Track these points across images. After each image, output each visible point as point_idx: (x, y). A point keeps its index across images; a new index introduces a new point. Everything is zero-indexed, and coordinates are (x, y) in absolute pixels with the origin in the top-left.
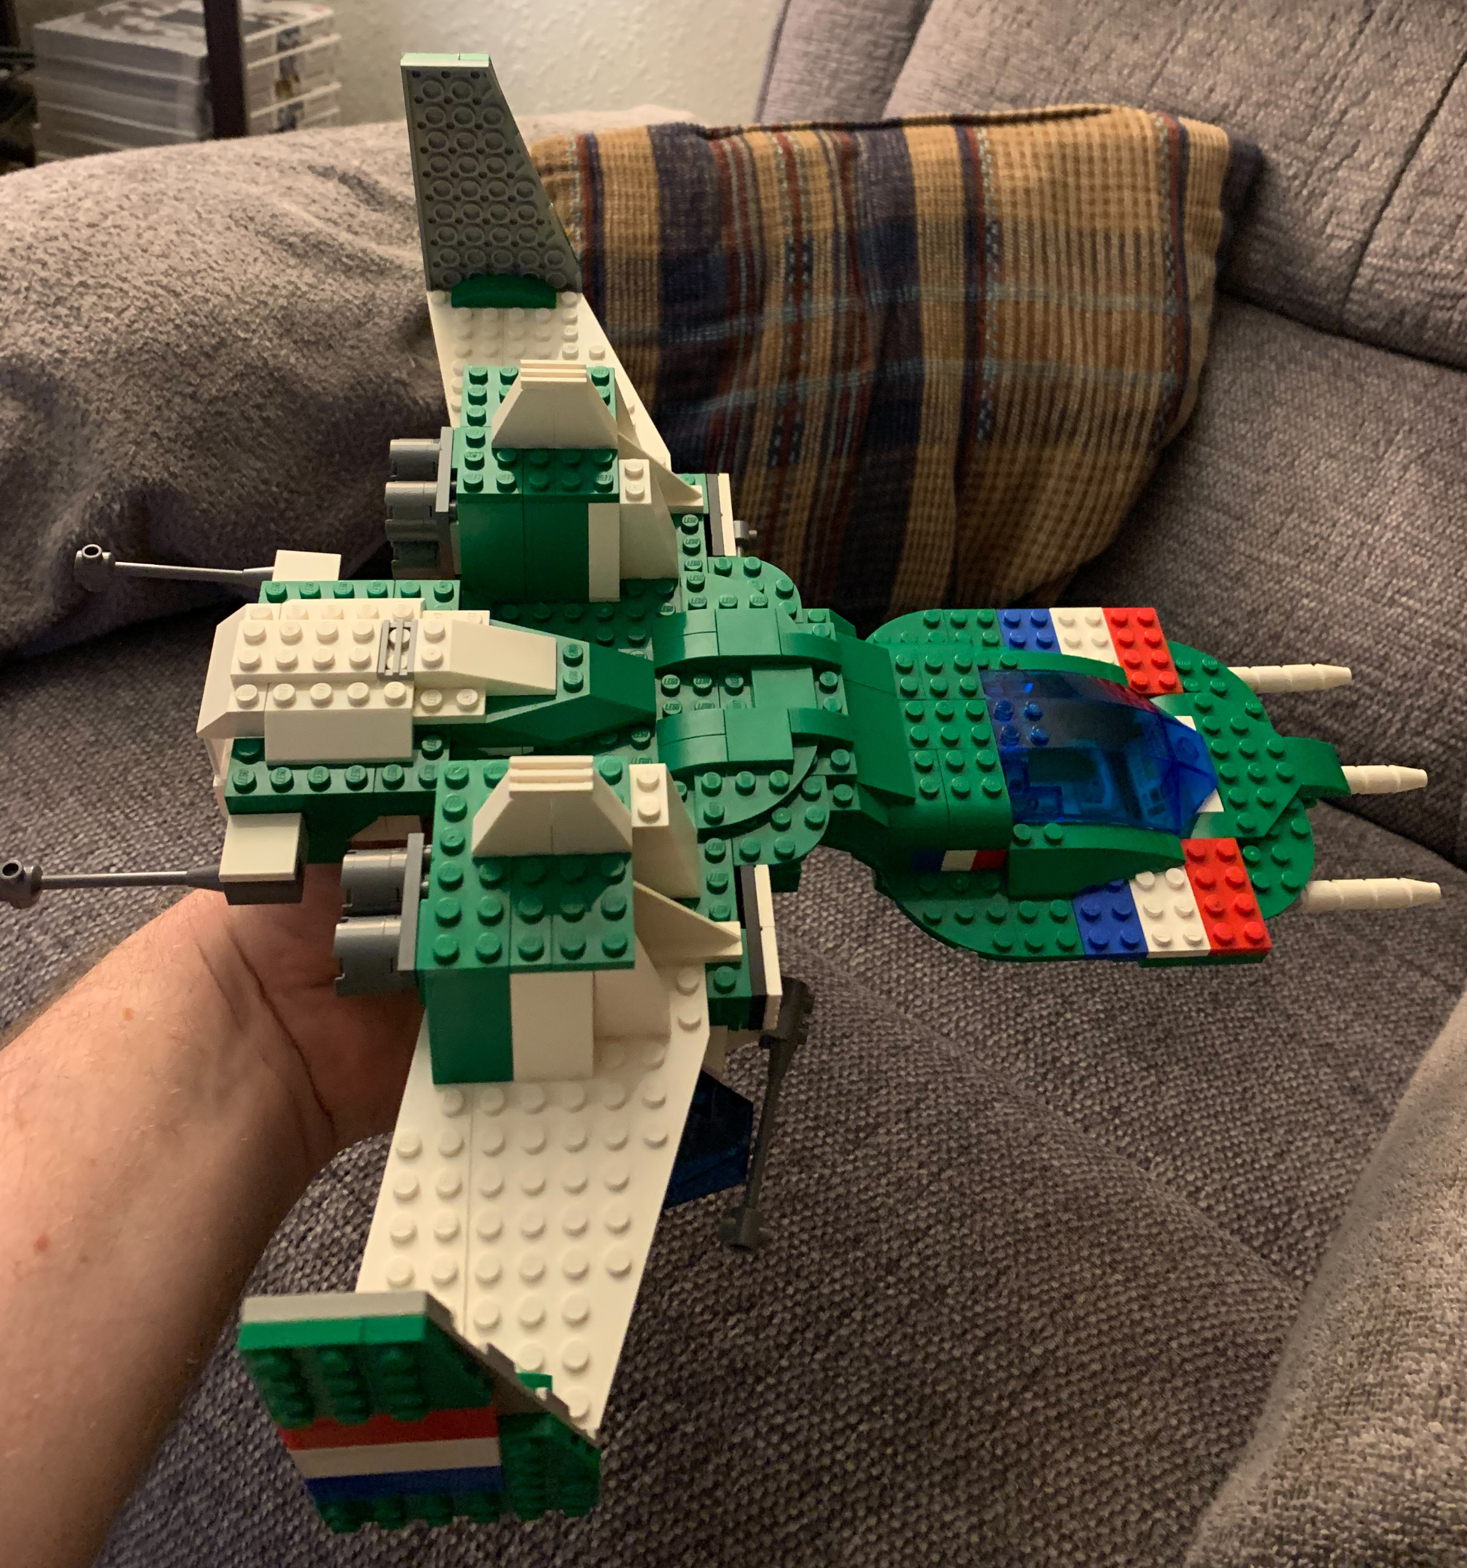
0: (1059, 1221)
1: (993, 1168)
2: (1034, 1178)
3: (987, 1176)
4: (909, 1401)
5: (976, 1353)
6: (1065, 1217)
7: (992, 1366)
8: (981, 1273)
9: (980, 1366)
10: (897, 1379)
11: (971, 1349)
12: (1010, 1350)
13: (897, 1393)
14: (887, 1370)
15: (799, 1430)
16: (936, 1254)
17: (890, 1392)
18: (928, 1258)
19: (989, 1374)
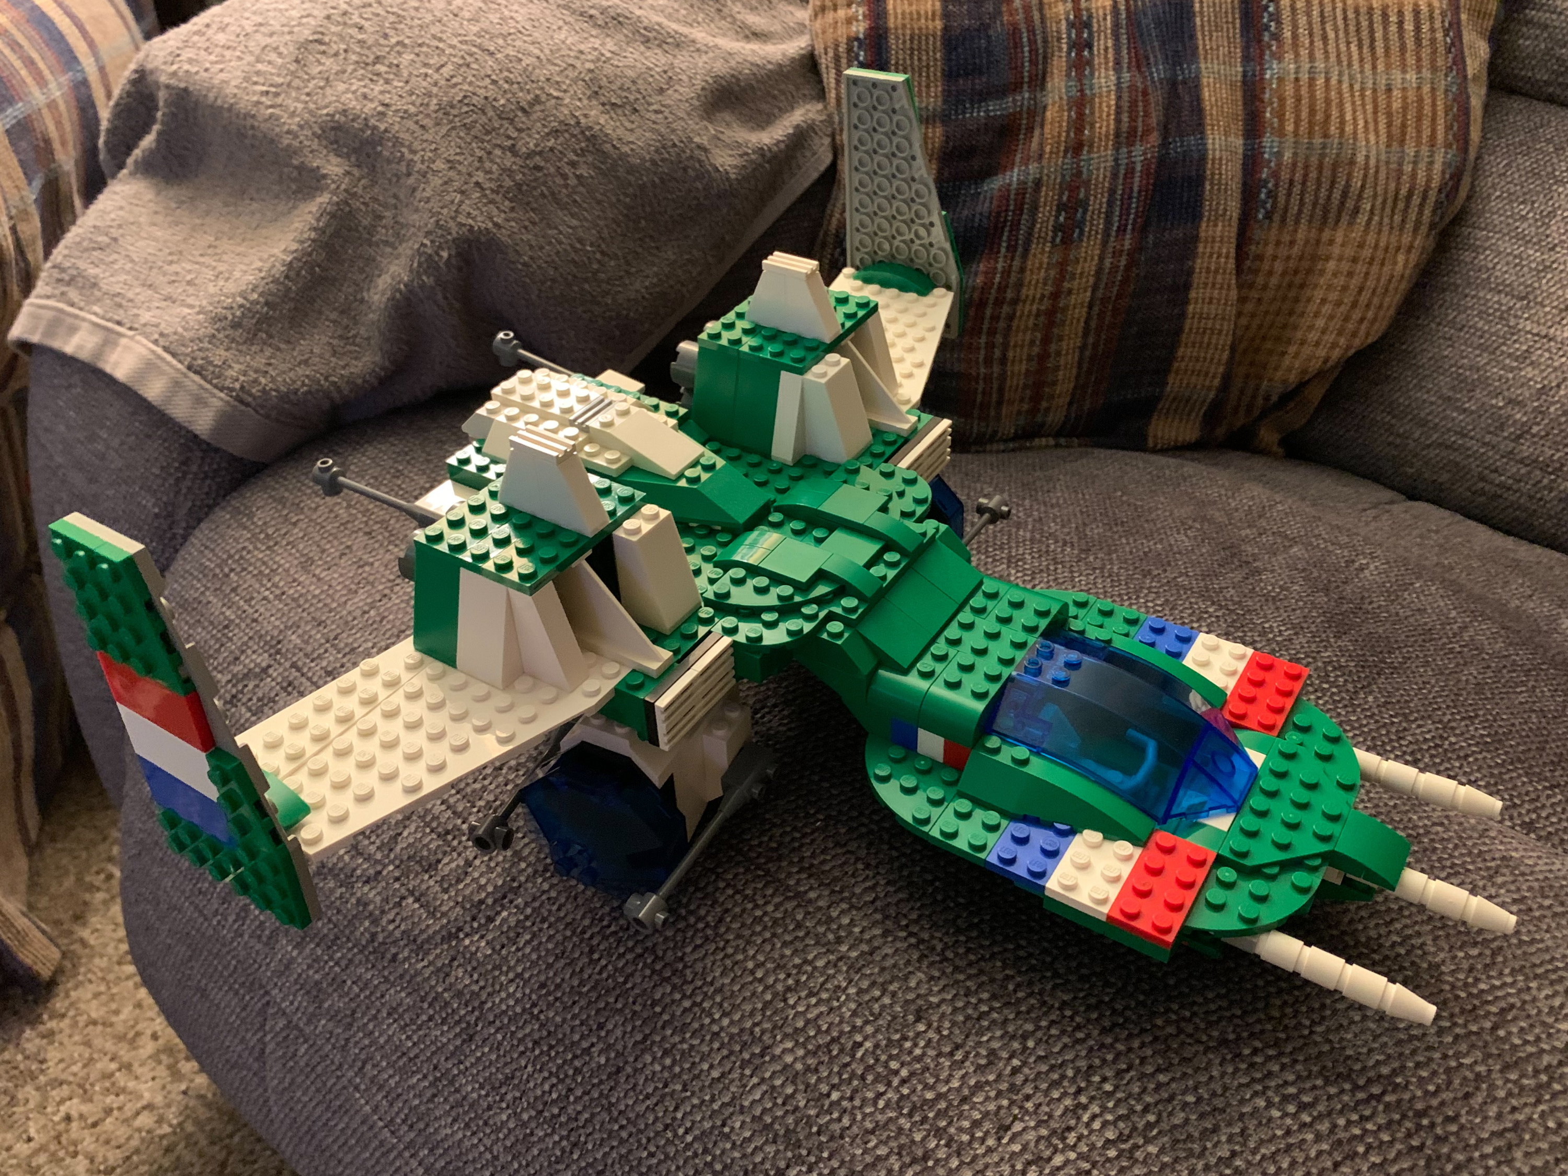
0: (1541, 907)
1: (1451, 856)
2: (1498, 866)
3: (1448, 863)
4: (1434, 1073)
5: (1495, 1028)
6: (1547, 902)
7: (1517, 1041)
8: (1474, 952)
9: (1504, 1040)
10: (1414, 1052)
11: (1488, 1025)
12: (1532, 1026)
13: (1418, 1065)
14: (1399, 1043)
15: (1316, 1100)
16: (1419, 934)
17: (1410, 1064)
18: (1410, 937)
19: (1514, 1047)
